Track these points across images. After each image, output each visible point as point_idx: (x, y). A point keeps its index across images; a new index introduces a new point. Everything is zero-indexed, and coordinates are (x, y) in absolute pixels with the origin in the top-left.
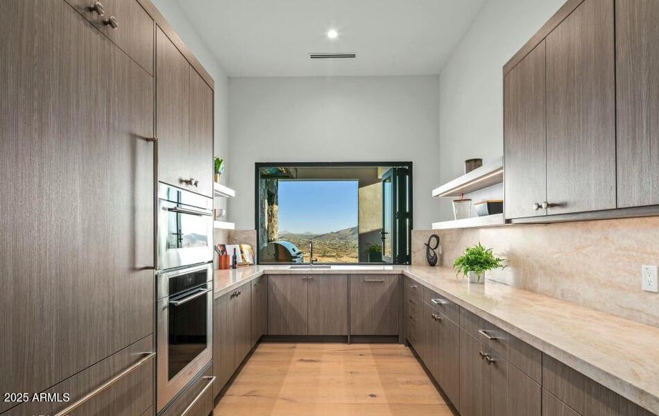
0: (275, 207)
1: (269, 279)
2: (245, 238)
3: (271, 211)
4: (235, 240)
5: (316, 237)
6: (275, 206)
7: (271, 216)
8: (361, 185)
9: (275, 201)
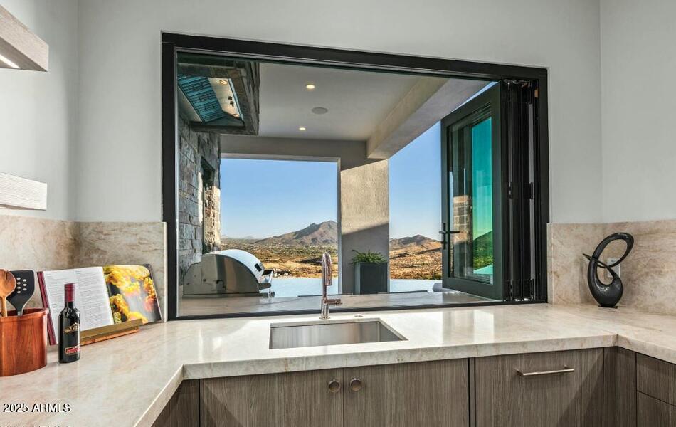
0: (216, 192)
1: (204, 393)
2: (132, 246)
3: (210, 199)
4: (97, 250)
5: (258, 241)
6: (215, 189)
7: (209, 205)
8: (344, 167)
9: (216, 180)
